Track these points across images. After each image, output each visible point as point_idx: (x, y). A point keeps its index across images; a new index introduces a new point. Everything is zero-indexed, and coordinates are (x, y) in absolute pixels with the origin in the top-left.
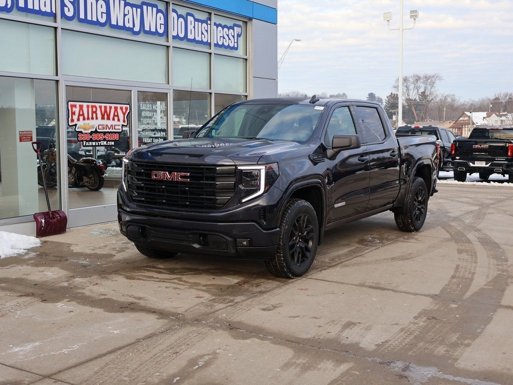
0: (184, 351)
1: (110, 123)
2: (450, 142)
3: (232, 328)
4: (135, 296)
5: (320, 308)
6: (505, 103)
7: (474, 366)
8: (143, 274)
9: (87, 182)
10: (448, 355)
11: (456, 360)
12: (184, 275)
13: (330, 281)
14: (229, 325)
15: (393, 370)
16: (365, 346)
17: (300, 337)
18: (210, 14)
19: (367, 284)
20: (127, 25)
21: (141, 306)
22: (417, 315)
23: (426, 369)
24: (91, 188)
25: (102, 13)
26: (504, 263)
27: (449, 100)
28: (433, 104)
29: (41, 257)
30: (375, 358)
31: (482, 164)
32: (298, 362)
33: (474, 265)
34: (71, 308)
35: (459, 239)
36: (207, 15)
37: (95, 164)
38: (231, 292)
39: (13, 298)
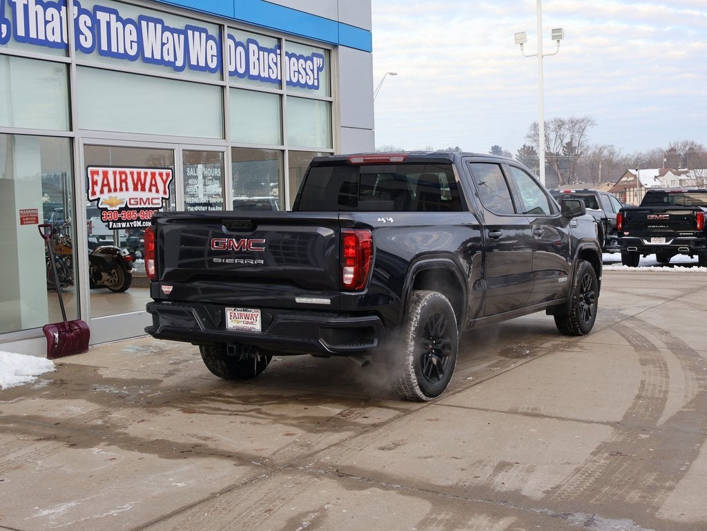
0: (279, 508)
1: (145, 195)
2: (614, 212)
3: (342, 474)
4: (200, 435)
5: (460, 445)
6: (685, 155)
7: (682, 516)
8: (205, 405)
9: (108, 280)
10: (645, 502)
11: (657, 509)
12: (263, 405)
13: (468, 408)
14: (337, 471)
15: (572, 525)
16: (528, 495)
17: (438, 484)
18: (279, 40)
19: (520, 410)
20: (166, 58)
21: (210, 449)
22: (595, 450)
23: (617, 522)
24: (114, 288)
25: (132, 41)
26: (705, 377)
27: (605, 153)
28: (583, 160)
29: (58, 386)
30: (545, 510)
31: (661, 242)
32: (439, 518)
33: (665, 380)
34: (112, 454)
35: (640, 345)
36: (275, 42)
37: (119, 254)
38: (334, 427)
39: (28, 443)
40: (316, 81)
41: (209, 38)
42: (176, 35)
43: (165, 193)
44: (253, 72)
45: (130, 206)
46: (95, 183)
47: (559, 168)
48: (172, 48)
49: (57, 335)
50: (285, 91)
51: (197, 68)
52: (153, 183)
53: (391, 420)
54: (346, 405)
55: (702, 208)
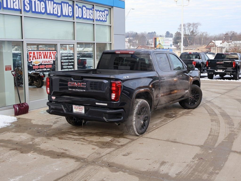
0: (89, 180)
2: (206, 60)
3: (110, 166)
4: (64, 149)
5: (149, 154)
6: (231, 36)
8: (66, 136)
9: (36, 83)
10: (209, 179)
12: (85, 136)
13: (153, 139)
14: (109, 164)
16: (171, 175)
17: (141, 170)
19: (170, 140)
20: (55, 13)
21: (67, 155)
22: (194, 157)
24: (38, 86)
25: (43, 8)
26: (232, 127)
27: (204, 34)
28: (197, 37)
29: (18, 127)
31: (221, 71)
33: (218, 128)
34: (35, 156)
35: (212, 113)
36: (92, 6)
37: (39, 75)
38: (108, 146)
39: (7, 151)
40: (106, 19)
41: (69, 5)
42: (58, 5)
43: (54, 59)
44: (84, 17)
45: (42, 64)
46: (30, 56)
47: (189, 40)
48: (57, 10)
49: (18, 108)
50: (95, 23)
51: (65, 16)
52: (50, 55)
53: (127, 143)
54: (113, 137)
55: (235, 60)
